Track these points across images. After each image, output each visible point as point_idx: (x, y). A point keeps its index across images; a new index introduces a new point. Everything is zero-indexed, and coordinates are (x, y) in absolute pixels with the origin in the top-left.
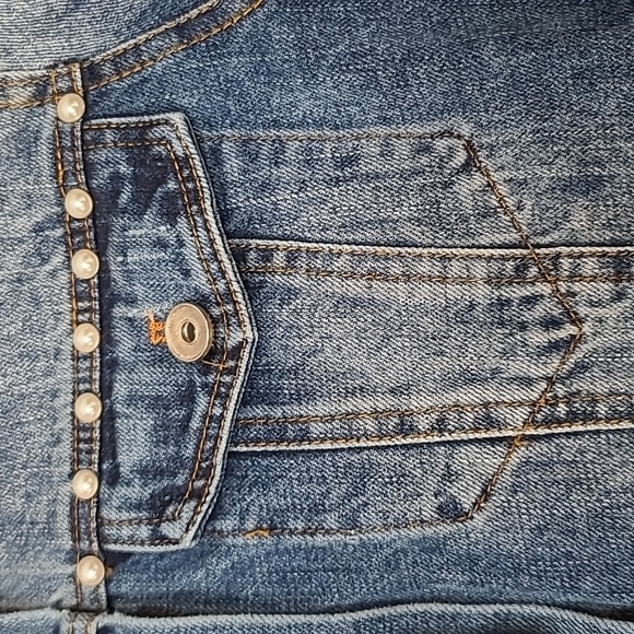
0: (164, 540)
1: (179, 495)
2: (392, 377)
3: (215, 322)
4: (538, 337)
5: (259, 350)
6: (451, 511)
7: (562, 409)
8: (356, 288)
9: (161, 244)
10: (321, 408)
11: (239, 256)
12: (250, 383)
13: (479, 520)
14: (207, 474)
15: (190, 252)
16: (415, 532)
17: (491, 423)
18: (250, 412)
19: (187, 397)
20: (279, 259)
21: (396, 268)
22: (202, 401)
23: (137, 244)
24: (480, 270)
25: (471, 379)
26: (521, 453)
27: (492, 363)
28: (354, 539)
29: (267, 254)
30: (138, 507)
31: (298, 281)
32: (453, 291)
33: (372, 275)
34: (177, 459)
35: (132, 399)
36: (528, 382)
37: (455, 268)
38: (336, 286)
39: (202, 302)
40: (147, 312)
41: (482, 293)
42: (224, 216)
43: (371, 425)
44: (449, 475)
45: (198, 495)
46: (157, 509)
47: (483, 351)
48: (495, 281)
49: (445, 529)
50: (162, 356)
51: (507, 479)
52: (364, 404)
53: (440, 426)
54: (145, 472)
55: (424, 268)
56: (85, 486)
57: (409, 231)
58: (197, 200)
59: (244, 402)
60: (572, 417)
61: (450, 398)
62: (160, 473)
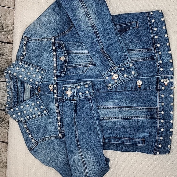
0: (62, 75)
1: (62, 72)
2: (79, 62)
3: (65, 58)
4: (90, 58)
5: (69, 60)
6: (83, 72)
7: (92, 64)
8: (76, 55)
9: (61, 51)
10: (73, 64)
11: (67, 52)
12: (68, 62)
13: (86, 72)
14: (65, 70)
15: (63, 52)
16: (81, 74)
17: (87, 65)
18: (68, 65)
19: (63, 64)
20: (70, 52)
21: (79, 53)
22: (64, 64)
23: (59, 52)
24: (85, 53)
25: (85, 62)
26: (89, 67)
27: (87, 60)
28: (76, 74)
29: (69, 52)
30: (59, 73)
31: (72, 54)
32: (83, 54)
33: (77, 53)
34: (62, 69)
35: (58, 64)
36: (89, 62)
37: (83, 53)
38: (74, 54)
39: (64, 56)
40: (60, 57)
41: (86, 55)
42: (66, 49)
43: (77, 65)
44: (83, 69)
45: (64, 72)
46: (61, 73)
47: (86, 59)
48: (87, 54)
49: (83, 73)
50: (61, 61)
51: (88, 69)
52: (77, 64)
53: (83, 65)
54: (60, 70)
55: (81, 53)
56: (55, 71)
57: (80, 50)
58: (64, 48)
59: (67, 64)
60: (93, 64)
61: (83, 63)
62: (61, 70)
